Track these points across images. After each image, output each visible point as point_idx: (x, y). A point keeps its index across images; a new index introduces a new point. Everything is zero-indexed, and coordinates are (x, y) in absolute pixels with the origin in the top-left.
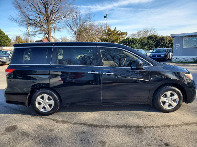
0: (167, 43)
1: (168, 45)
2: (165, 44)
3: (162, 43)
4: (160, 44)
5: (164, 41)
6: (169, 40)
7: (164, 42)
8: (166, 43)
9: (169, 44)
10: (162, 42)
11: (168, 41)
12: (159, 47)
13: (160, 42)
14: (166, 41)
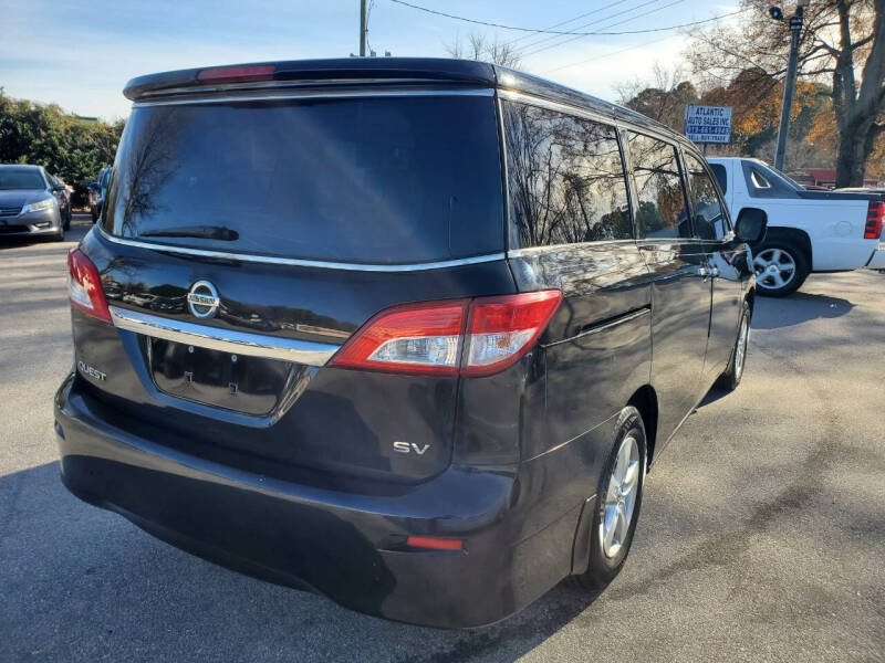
0: (62, 143)
1: (71, 151)
2: (54, 148)
3: (38, 142)
4: (29, 142)
5: (46, 129)
6: (72, 129)
7: (49, 136)
8: (57, 142)
9: (75, 147)
10: (39, 137)
11: (67, 132)
12: (25, 157)
13: (25, 134)
14: (57, 130)
